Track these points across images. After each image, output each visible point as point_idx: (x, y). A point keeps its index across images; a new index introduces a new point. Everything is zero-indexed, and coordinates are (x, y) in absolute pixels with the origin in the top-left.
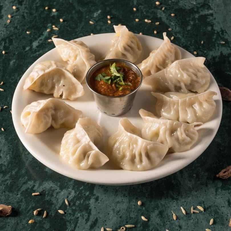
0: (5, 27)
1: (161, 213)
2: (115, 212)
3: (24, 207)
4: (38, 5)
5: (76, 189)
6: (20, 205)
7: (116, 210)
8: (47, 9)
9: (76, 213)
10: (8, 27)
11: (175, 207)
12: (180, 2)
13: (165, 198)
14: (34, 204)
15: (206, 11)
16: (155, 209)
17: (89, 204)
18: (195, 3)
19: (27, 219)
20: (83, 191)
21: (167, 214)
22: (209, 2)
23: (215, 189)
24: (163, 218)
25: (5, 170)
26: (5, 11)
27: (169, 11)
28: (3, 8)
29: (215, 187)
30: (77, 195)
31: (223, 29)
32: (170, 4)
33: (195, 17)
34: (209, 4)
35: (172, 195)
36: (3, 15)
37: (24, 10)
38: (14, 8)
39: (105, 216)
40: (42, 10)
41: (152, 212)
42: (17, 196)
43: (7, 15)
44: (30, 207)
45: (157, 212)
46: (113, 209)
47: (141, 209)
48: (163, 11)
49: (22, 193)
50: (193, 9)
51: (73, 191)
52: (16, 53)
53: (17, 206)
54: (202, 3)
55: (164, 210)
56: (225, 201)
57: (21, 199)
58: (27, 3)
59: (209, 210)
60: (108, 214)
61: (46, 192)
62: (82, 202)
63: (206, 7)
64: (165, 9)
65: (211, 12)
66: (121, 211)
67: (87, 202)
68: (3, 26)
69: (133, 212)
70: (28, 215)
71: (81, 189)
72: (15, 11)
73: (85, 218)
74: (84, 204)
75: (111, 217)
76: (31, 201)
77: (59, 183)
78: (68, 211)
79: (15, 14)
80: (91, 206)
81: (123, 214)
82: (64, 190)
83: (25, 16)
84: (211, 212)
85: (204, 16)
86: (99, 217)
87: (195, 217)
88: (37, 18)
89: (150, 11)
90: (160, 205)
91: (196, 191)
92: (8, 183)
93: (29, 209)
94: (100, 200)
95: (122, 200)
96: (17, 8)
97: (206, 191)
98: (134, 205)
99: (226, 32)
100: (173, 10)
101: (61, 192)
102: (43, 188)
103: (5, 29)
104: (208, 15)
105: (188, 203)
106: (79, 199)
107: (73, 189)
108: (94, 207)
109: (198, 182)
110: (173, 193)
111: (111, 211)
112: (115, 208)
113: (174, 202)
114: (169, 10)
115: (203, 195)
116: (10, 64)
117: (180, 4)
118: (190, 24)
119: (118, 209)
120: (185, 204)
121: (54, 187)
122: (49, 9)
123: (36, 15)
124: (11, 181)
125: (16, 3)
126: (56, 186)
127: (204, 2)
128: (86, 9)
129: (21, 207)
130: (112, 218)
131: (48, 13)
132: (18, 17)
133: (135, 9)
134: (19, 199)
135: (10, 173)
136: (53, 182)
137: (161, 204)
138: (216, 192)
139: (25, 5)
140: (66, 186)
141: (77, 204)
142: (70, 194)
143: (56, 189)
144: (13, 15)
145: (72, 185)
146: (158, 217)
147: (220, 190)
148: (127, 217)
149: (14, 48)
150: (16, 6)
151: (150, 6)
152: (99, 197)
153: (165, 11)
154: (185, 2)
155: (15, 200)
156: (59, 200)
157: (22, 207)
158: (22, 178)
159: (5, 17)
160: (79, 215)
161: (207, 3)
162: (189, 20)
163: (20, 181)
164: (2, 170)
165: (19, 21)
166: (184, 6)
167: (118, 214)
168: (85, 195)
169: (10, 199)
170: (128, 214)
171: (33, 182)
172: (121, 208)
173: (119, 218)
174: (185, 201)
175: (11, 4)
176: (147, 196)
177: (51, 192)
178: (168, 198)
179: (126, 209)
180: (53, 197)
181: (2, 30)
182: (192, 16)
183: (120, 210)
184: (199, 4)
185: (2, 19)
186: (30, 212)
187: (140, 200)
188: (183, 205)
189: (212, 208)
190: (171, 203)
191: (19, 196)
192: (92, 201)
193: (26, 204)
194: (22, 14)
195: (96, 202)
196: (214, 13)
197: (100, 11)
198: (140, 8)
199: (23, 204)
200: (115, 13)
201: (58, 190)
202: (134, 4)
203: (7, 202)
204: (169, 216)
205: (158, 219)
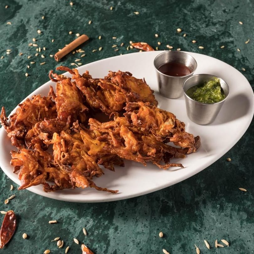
0: (29, 50)
1: (183, 247)
2: (134, 244)
3: (40, 236)
4: (62, 30)
5: (95, 217)
6: (36, 233)
7: (136, 242)
8: (71, 34)
9: (94, 244)
10: (32, 50)
11: (198, 240)
12: (201, 30)
13: (188, 230)
14: (51, 233)
15: (227, 38)
16: (178, 242)
17: (108, 234)
18: (215, 31)
19: (43, 248)
20: (102, 220)
21: (190, 248)
22: (229, 30)
23: (240, 222)
24: (186, 252)
25: (22, 195)
26: (30, 34)
27: (190, 38)
28: (28, 31)
29: (240, 219)
30: (95, 224)
31: (244, 56)
32: (191, 31)
33: (216, 44)
34: (230, 32)
35: (195, 226)
36: (27, 39)
37: (49, 34)
38: (39, 32)
39: (124, 248)
40: (65, 34)
41: (174, 245)
42: (34, 224)
43: (31, 38)
44: (46, 235)
45: (179, 245)
46: (133, 241)
47: (162, 242)
48: (185, 38)
49: (38, 220)
50: (213, 36)
51: (92, 220)
52: (39, 76)
53: (33, 234)
54: (222, 31)
55: (187, 243)
56: (251, 235)
57: (37, 227)
58: (52, 28)
59: (234, 244)
60: (128, 246)
61: (63, 219)
62: (100, 232)
63: (227, 35)
64: (186, 35)
65: (231, 39)
66: (142, 243)
67: (106, 232)
68: (28, 49)
69: (154, 245)
70: (43, 244)
71: (99, 217)
72: (40, 34)
73: (104, 249)
74: (103, 235)
75: (130, 249)
76: (48, 229)
77: (77, 211)
78: (86, 242)
79: (39, 38)
80: (110, 237)
81: (143, 246)
82: (82, 219)
83: (49, 40)
84: (236, 246)
85: (224, 43)
86: (118, 249)
87: (219, 252)
88: (61, 42)
89: (171, 37)
90: (182, 238)
91: (220, 223)
92: (24, 209)
93: (45, 238)
94: (119, 230)
95: (143, 230)
96: (41, 32)
97: (230, 224)
98: (155, 237)
99: (247, 60)
100: (194, 37)
101: (79, 220)
102: (60, 216)
103: (29, 52)
104: (228, 42)
105: (212, 236)
106: (97, 229)
107: (91, 218)
108: (113, 237)
109: (222, 213)
110: (196, 225)
111: (131, 242)
112: (135, 239)
113: (197, 234)
114: (190, 36)
115: (228, 228)
116: (32, 86)
117: (201, 32)
118: (211, 51)
119: (139, 241)
120: (209, 237)
121: (72, 214)
122: (72, 33)
123: (60, 39)
124: (28, 207)
125: (41, 28)
126: (74, 214)
127: (225, 29)
128: (109, 34)
129: (36, 236)
130: (132, 251)
131: (72, 37)
132: (43, 41)
133: (156, 35)
134: (35, 227)
135: (27, 199)
136: (71, 209)
137: (184, 236)
138: (241, 224)
139: (49, 29)
140: (84, 214)
141: (95, 234)
142: (88, 222)
143: (74, 217)
144: (37, 39)
145: (90, 213)
146: (180, 251)
147: (245, 223)
148: (148, 249)
149: (37, 70)
150: (41, 30)
151: (172, 32)
152: (119, 227)
153: (187, 37)
154: (206, 30)
155: (31, 227)
156: (77, 229)
157: (38, 235)
158: (39, 205)
159: (30, 40)
160: (97, 246)
161: (228, 31)
162: (210, 47)
163: (37, 207)
164: (19, 195)
165: (42, 44)
166: (205, 33)
167: (138, 246)
168: (104, 224)
169: (26, 226)
170: (149, 246)
171: (50, 208)
172: (141, 240)
173: (139, 250)
174: (209, 234)
175: (36, 28)
176: (168, 227)
177: (69, 220)
178: (190, 230)
179: (147, 241)
180: (70, 225)
181: (26, 53)
182: (213, 43)
183: (140, 242)
184: (220, 31)
185: (27, 42)
186: (46, 241)
187: (161, 231)
188: (207, 238)
189: (237, 243)
190: (194, 236)
191: (35, 223)
192: (111, 231)
193: (42, 233)
194: (47, 38)
195: (115, 232)
196: (234, 41)
197: (122, 37)
198: (162, 34)
199: (39, 232)
200: (138, 39)
201: (76, 218)
202: (156, 30)
203: (22, 230)
204: (192, 250)
205: (180, 252)
